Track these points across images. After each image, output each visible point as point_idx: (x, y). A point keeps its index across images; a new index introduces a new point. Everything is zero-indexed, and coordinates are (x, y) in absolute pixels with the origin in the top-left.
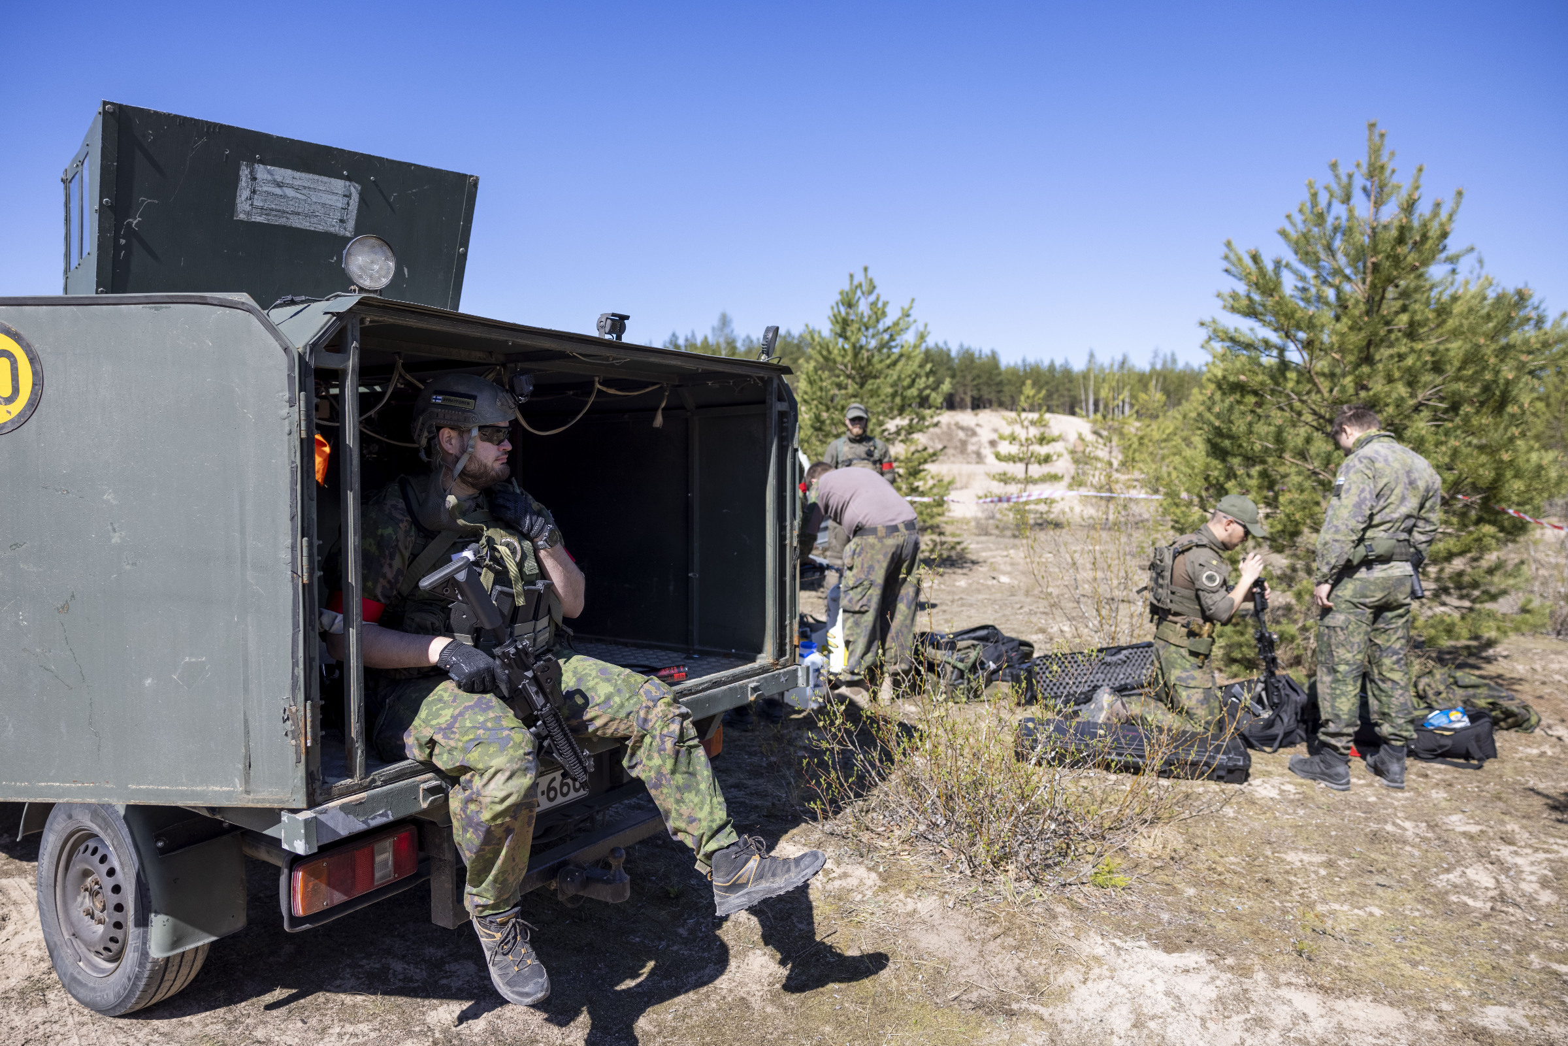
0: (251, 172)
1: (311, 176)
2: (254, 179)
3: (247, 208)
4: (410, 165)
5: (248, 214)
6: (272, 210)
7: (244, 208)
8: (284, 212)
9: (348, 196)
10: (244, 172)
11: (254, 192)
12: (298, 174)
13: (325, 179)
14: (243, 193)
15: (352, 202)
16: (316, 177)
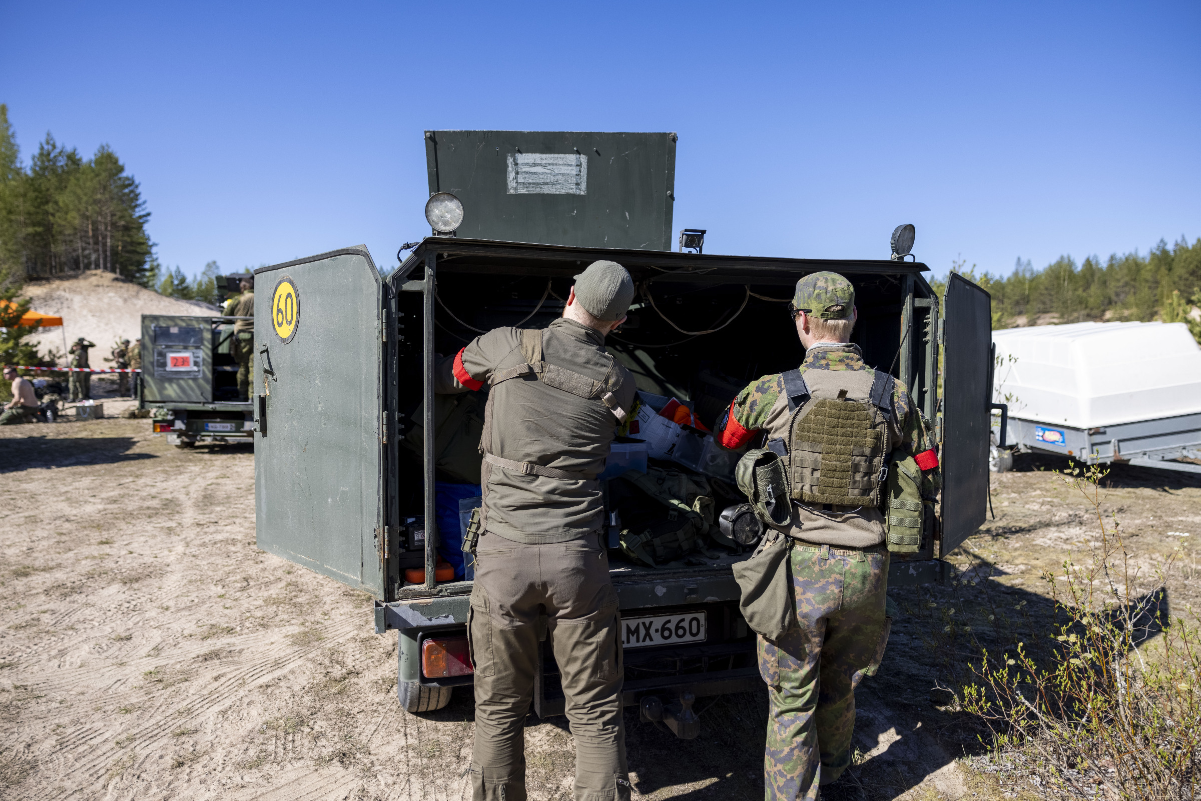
0: (514, 160)
1: (552, 155)
2: (516, 164)
3: (515, 185)
4: (621, 134)
5: (516, 189)
6: (530, 184)
7: (513, 186)
8: (538, 184)
9: (579, 165)
10: (510, 161)
11: (517, 173)
12: (544, 156)
13: (562, 156)
14: (511, 175)
15: (582, 169)
16: (556, 155)
